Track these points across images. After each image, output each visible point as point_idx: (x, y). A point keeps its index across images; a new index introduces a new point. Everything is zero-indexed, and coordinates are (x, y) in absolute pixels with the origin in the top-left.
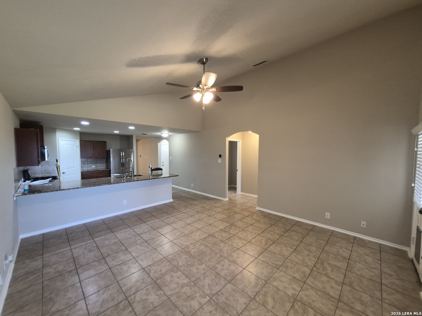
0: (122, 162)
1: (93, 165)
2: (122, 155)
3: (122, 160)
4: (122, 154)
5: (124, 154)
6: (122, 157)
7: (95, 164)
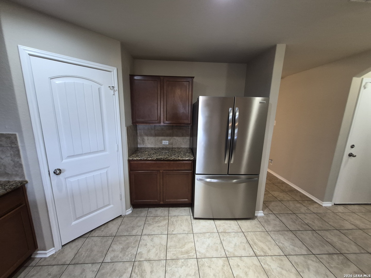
0: (229, 138)
1: (165, 140)
2: (231, 117)
3: (230, 131)
4: (231, 114)
5: (237, 114)
6: (230, 125)
7: (168, 138)
